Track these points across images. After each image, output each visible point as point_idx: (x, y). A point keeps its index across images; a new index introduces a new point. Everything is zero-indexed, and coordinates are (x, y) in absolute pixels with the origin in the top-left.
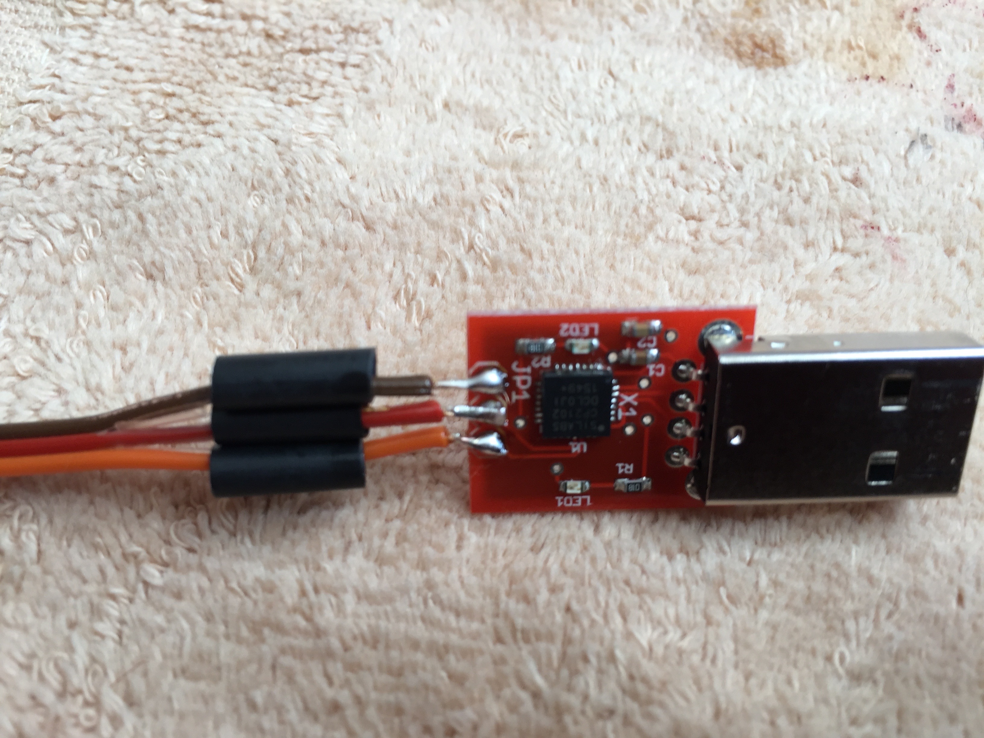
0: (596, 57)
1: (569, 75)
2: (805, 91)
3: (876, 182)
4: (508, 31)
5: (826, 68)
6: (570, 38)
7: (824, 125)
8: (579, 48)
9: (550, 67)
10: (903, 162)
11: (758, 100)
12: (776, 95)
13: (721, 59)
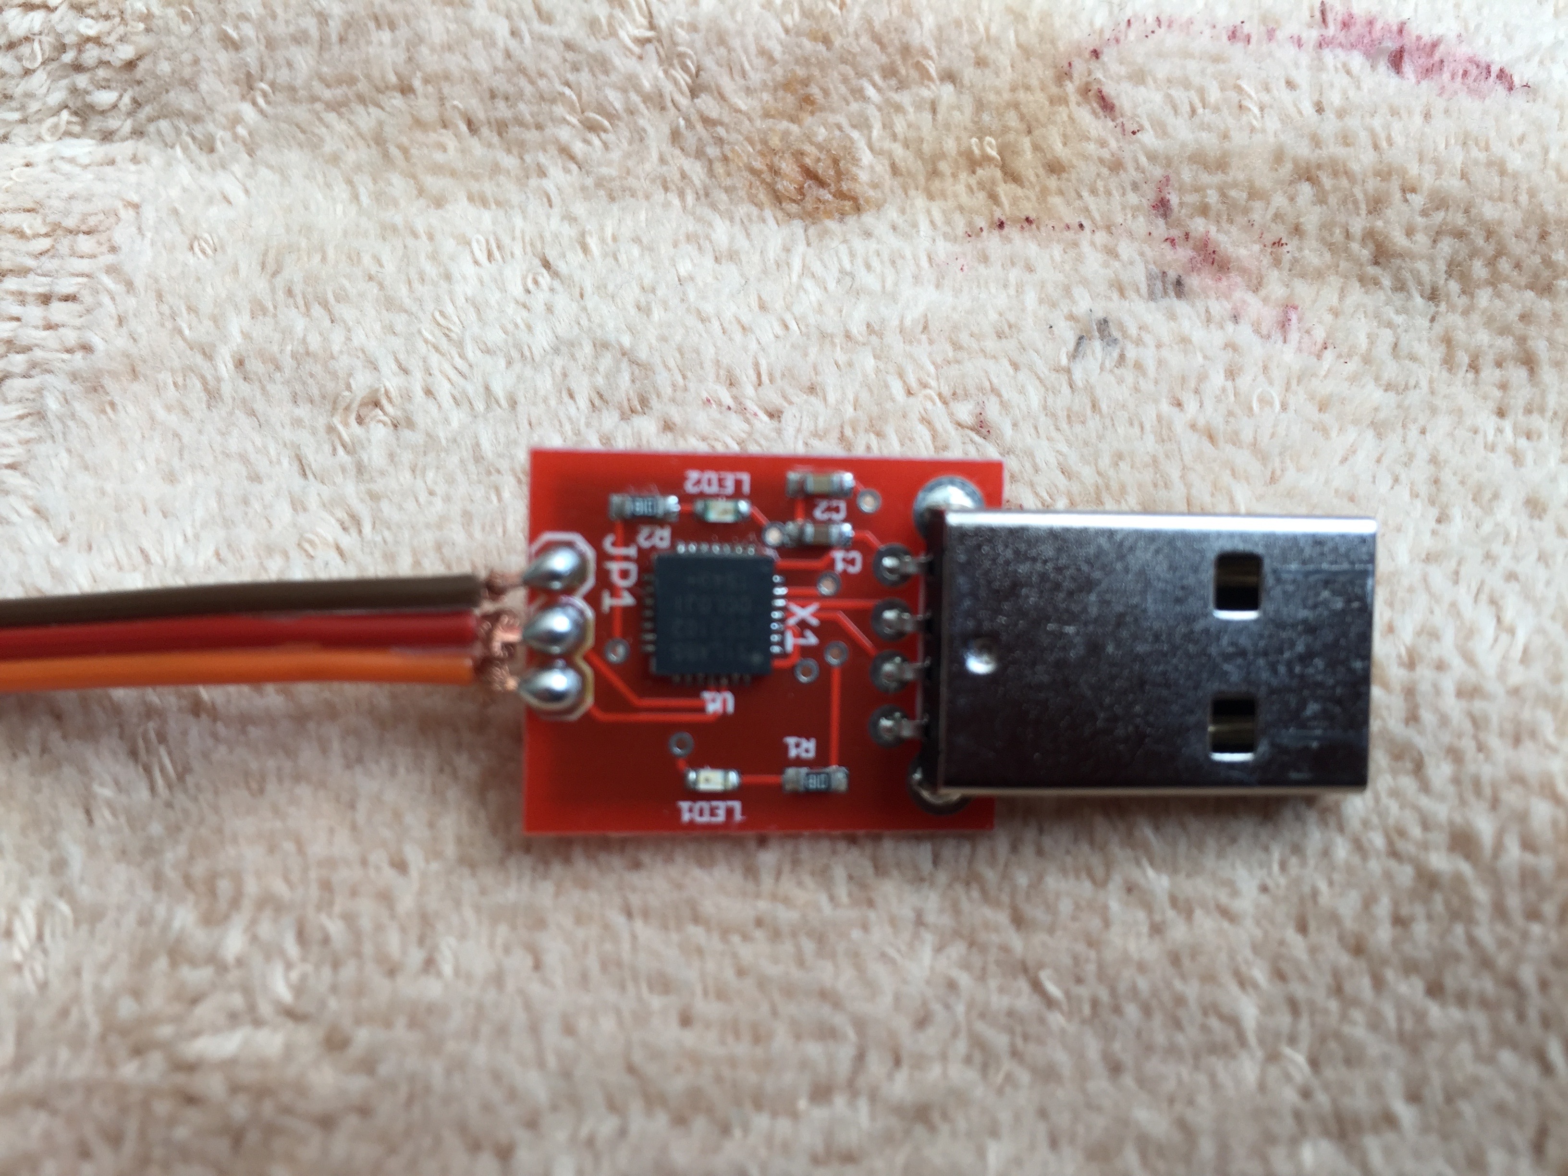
0: (518, 233)
1: (470, 270)
2: (893, 263)
3: (1015, 425)
4: (355, 197)
5: (929, 212)
6: (471, 198)
7: (925, 328)
8: (487, 217)
9: (434, 257)
10: (1064, 378)
11: (808, 284)
12: (842, 271)
13: (744, 209)
